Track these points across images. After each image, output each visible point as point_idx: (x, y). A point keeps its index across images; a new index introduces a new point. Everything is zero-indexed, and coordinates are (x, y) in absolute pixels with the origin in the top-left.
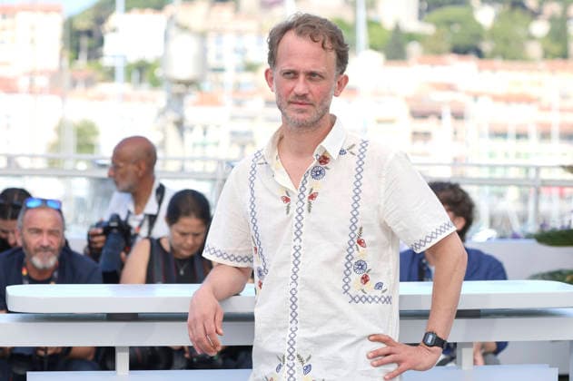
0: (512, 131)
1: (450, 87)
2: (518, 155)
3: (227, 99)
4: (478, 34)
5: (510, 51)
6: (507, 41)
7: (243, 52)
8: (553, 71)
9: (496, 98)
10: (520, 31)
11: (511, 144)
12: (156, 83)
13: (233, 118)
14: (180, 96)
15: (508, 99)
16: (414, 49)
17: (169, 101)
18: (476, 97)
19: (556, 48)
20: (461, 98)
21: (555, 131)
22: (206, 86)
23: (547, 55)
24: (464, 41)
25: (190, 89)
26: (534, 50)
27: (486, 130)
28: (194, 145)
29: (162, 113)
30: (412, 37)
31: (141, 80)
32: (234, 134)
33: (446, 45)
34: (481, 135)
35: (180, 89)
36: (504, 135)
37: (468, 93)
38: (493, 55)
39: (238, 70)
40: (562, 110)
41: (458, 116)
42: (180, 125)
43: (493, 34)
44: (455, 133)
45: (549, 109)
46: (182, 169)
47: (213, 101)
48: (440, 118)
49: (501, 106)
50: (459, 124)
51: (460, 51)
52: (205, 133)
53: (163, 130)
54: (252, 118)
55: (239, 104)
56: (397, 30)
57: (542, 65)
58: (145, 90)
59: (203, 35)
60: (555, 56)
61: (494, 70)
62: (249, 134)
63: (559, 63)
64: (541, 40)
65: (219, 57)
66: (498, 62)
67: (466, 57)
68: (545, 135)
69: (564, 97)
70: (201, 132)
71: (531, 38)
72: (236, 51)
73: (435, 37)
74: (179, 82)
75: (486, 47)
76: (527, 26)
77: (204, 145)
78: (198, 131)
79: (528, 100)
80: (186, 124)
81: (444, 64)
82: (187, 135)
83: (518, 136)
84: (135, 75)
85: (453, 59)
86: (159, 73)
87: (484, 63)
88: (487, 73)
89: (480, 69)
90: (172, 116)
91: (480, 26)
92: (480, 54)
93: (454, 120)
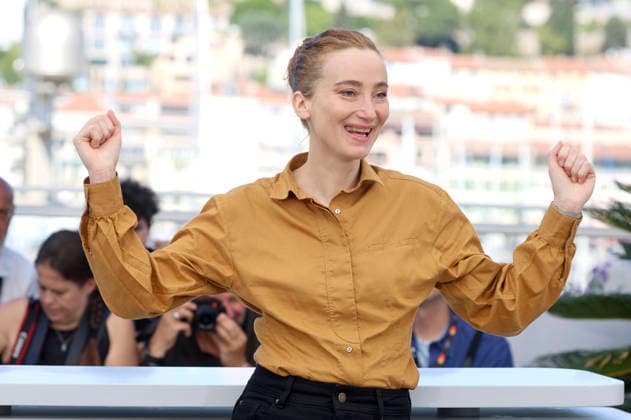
1: (414, 92)
4: (453, 19)
5: (496, 44)
6: (491, 30)
7: (132, 38)
8: (553, 73)
9: (476, 108)
10: (508, 17)
11: (496, 172)
14: (47, 98)
15: (492, 110)
17: (32, 106)
18: (448, 106)
19: (558, 42)
20: (428, 107)
23: (545, 50)
24: (435, 29)
25: (61, 89)
26: (529, 43)
27: (461, 151)
28: (64, 165)
29: (21, 120)
30: (363, 22)
33: (408, 35)
34: (454, 159)
35: (46, 87)
36: (481, 158)
37: (437, 100)
38: (473, 49)
39: (125, 62)
40: (565, 126)
41: (424, 131)
42: (47, 137)
43: (473, 21)
44: (419, 154)
45: (546, 124)
48: (399, 133)
49: (482, 118)
50: (425, 142)
51: (429, 42)
53: (23, 144)
54: (143, 130)
55: (125, 109)
56: (342, 12)
57: (540, 64)
59: (78, 14)
60: (557, 52)
61: (474, 69)
62: (137, 151)
63: (562, 61)
64: (539, 29)
65: (99, 44)
66: (479, 59)
67: (436, 51)
68: (542, 160)
69: (569, 108)
71: (524, 26)
73: (394, 23)
74: (46, 80)
75: (464, 37)
76: (519, 10)
77: (77, 165)
79: (518, 111)
80: (54, 137)
81: (405, 60)
83: (508, 160)
85: (417, 53)
86: (19, 65)
87: (461, 60)
88: (464, 74)
89: (455, 68)
90: (36, 125)
91: (454, 9)
92: (454, 48)
93: (418, 137)
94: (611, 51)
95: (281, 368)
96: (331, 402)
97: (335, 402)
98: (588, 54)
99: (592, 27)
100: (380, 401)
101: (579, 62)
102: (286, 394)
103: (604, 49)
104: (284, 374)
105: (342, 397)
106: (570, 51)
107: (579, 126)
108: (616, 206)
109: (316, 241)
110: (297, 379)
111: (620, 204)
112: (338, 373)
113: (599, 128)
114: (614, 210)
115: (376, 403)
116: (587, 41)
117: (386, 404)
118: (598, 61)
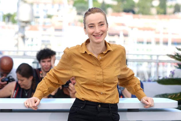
0: (145, 41)
1: (123, 25)
2: (147, 50)
3: (40, 28)
4: (133, 5)
5: (145, 11)
6: (144, 8)
7: (47, 11)
8: (161, 19)
9: (140, 29)
10: (148, 4)
11: (145, 45)
12: (14, 22)
13: (43, 35)
14: (23, 27)
15: (144, 29)
16: (110, 10)
17: (19, 29)
18: (132, 28)
19: (162, 11)
21: (161, 41)
22: (33, 23)
23: (158, 13)
24: (128, 7)
25: (27, 24)
26: (154, 11)
27: (136, 41)
28: (28, 45)
29: (17, 33)
30: (109, 6)
31: (9, 21)
32: (43, 41)
33: (121, 9)
34: (134, 42)
35: (23, 24)
36: (142, 42)
38: (139, 13)
39: (44, 17)
40: (164, 33)
41: (126, 35)
42: (23, 38)
43: (139, 5)
44: (124, 42)
45: (159, 33)
46: (24, 55)
47: (35, 29)
48: (119, 36)
49: (141, 31)
50: (126, 38)
51: (127, 11)
52: (32, 41)
53: (17, 40)
54: (50, 35)
55: (45, 30)
56: (103, 3)
57: (157, 17)
58: (10, 24)
59: (32, 4)
60: (161, 14)
61: (139, 18)
62: (48, 41)
63: (163, 16)
64: (157, 7)
65: (38, 12)
66: (140, 16)
67: (129, 13)
68: (158, 43)
69: (165, 28)
70: (31, 40)
71: (153, 6)
72: (44, 10)
73: (117, 6)
74: (23, 22)
75: (136, 10)
76: (151, 2)
77: (32, 45)
78: (30, 40)
79: (152, 30)
80: (25, 37)
81: (120, 16)
82: (26, 42)
83: (148, 43)
84: (7, 19)
85: (124, 15)
86: (16, 18)
87: (136, 16)
88: (136, 19)
89: (134, 18)
90: (20, 34)
91: (134, 2)
92: (134, 13)
93: (124, 37)
94: (176, 13)
95: (83, 98)
96: (97, 107)
97: (98, 107)
98: (170, 14)
99: (171, 7)
100: (110, 107)
101: (167, 16)
102: (84, 105)
103: (174, 12)
104: (83, 100)
105: (100, 106)
106: (165, 13)
107: (167, 33)
108: (177, 54)
109: (93, 65)
110: (87, 101)
111: (177, 53)
112: (98, 99)
113: (173, 34)
114: (176, 55)
115: (109, 107)
116: (170, 10)
117: (111, 108)
118: (173, 16)
